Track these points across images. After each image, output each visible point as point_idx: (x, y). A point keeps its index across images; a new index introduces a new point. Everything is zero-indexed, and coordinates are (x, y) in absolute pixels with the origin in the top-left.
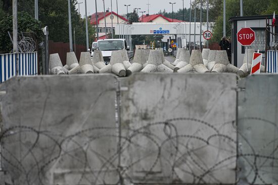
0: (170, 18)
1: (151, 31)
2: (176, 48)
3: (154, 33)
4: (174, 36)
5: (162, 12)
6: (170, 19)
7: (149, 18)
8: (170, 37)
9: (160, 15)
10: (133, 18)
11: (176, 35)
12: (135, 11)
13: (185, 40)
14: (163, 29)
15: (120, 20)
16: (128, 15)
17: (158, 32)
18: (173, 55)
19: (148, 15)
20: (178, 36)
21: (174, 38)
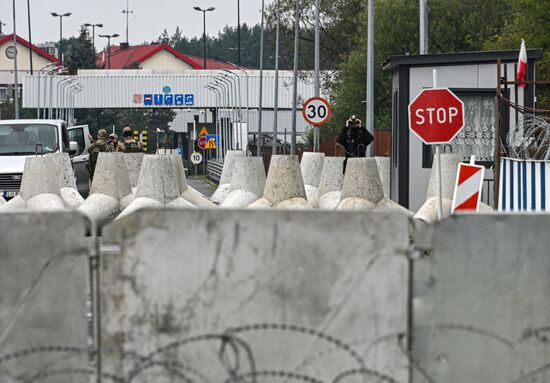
0: (197, 55)
1: (137, 98)
2: (214, 151)
3: (146, 102)
4: (210, 115)
5: (171, 35)
6: (195, 60)
7: (130, 57)
8: (196, 118)
9: (162, 46)
10: (77, 55)
11: (214, 111)
12: (84, 34)
13: (244, 125)
14: (173, 93)
15: (39, 64)
16: (63, 44)
17: (158, 99)
18: (207, 172)
19: (125, 46)
20: (221, 114)
21: (210, 120)
